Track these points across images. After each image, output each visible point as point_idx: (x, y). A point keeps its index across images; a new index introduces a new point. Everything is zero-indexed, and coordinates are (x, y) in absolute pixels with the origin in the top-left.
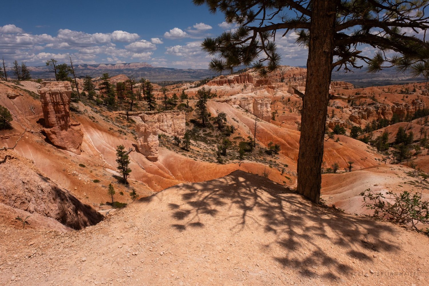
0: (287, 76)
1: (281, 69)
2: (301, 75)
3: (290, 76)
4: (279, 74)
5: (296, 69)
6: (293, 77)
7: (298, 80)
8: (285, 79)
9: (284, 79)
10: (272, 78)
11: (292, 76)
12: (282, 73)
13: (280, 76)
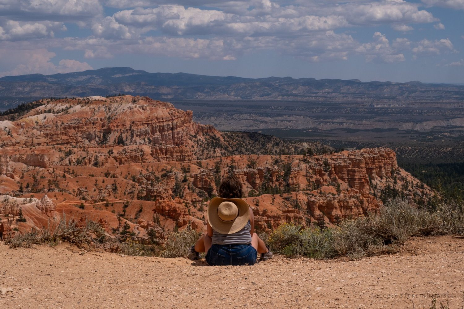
0: (117, 126)
1: (110, 109)
2: (148, 124)
3: (123, 125)
4: (101, 120)
5: (141, 110)
6: (129, 130)
7: (139, 136)
8: (112, 133)
9: (110, 132)
10: (81, 129)
11: (128, 127)
12: (109, 118)
13: (103, 126)
